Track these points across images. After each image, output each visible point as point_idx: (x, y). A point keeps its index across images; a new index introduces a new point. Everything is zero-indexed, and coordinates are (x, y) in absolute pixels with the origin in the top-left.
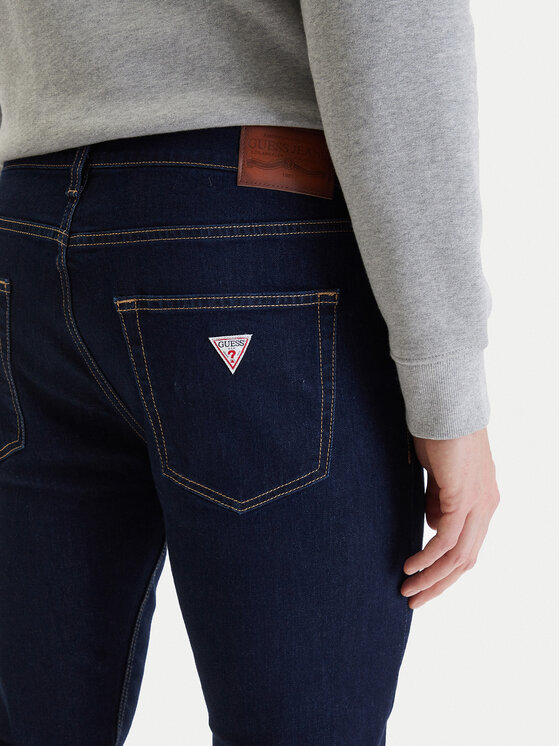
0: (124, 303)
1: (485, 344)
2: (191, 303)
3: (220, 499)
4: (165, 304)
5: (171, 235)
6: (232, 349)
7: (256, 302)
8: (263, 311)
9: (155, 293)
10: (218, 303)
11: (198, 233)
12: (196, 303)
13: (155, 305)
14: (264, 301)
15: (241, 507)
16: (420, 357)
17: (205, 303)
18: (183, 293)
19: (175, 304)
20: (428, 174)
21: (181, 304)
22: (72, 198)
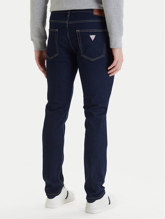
0: (78, 31)
1: (123, 35)
2: (87, 31)
3: (90, 59)
4: (84, 31)
5: (85, 21)
6: (93, 37)
7: (96, 31)
8: (97, 32)
9: (82, 29)
10: (91, 31)
11: (88, 21)
12: (88, 31)
13: (82, 31)
14: (97, 31)
15: (93, 60)
16: (114, 36)
17: (89, 31)
18: (86, 29)
19: (85, 31)
20: (117, 10)
21: (86, 31)
22: (68, 17)
